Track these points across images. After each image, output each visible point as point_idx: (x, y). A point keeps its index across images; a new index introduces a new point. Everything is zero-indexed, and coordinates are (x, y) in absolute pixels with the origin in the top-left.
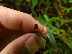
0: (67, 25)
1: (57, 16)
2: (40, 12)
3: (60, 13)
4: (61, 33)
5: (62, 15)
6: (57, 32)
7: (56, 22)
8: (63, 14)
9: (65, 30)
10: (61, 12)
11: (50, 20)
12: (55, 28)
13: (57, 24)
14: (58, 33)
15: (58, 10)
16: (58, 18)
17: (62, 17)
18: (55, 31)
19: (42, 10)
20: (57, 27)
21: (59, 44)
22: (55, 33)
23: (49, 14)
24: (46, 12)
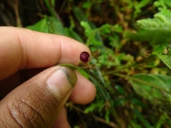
1: (114, 24)
2: (72, 13)
3: (121, 16)
5: (125, 20)
6: (114, 61)
7: (111, 38)
8: (128, 17)
10: (125, 13)
12: (109, 52)
13: (115, 43)
14: (117, 62)
15: (117, 8)
16: (116, 28)
17: (126, 25)
18: (110, 59)
19: (77, 9)
20: (114, 49)
22: (110, 64)
23: (96, 19)
24: (88, 14)
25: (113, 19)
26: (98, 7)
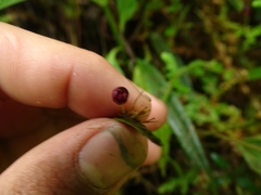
0: (246, 90)
1: (208, 58)
2: (149, 41)
3: (221, 48)
4: (224, 118)
5: (228, 54)
6: (207, 114)
7: (206, 80)
8: (233, 50)
9: (238, 106)
10: (227, 43)
11: (184, 70)
12: (200, 100)
13: (211, 87)
14: (214, 117)
15: (215, 37)
16: (213, 65)
17: (228, 61)
18: (202, 111)
19: (155, 36)
20: (208, 96)
21: (214, 156)
22: (202, 118)
23: (182, 50)
24: (171, 43)
25: (208, 52)
26: (186, 34)
